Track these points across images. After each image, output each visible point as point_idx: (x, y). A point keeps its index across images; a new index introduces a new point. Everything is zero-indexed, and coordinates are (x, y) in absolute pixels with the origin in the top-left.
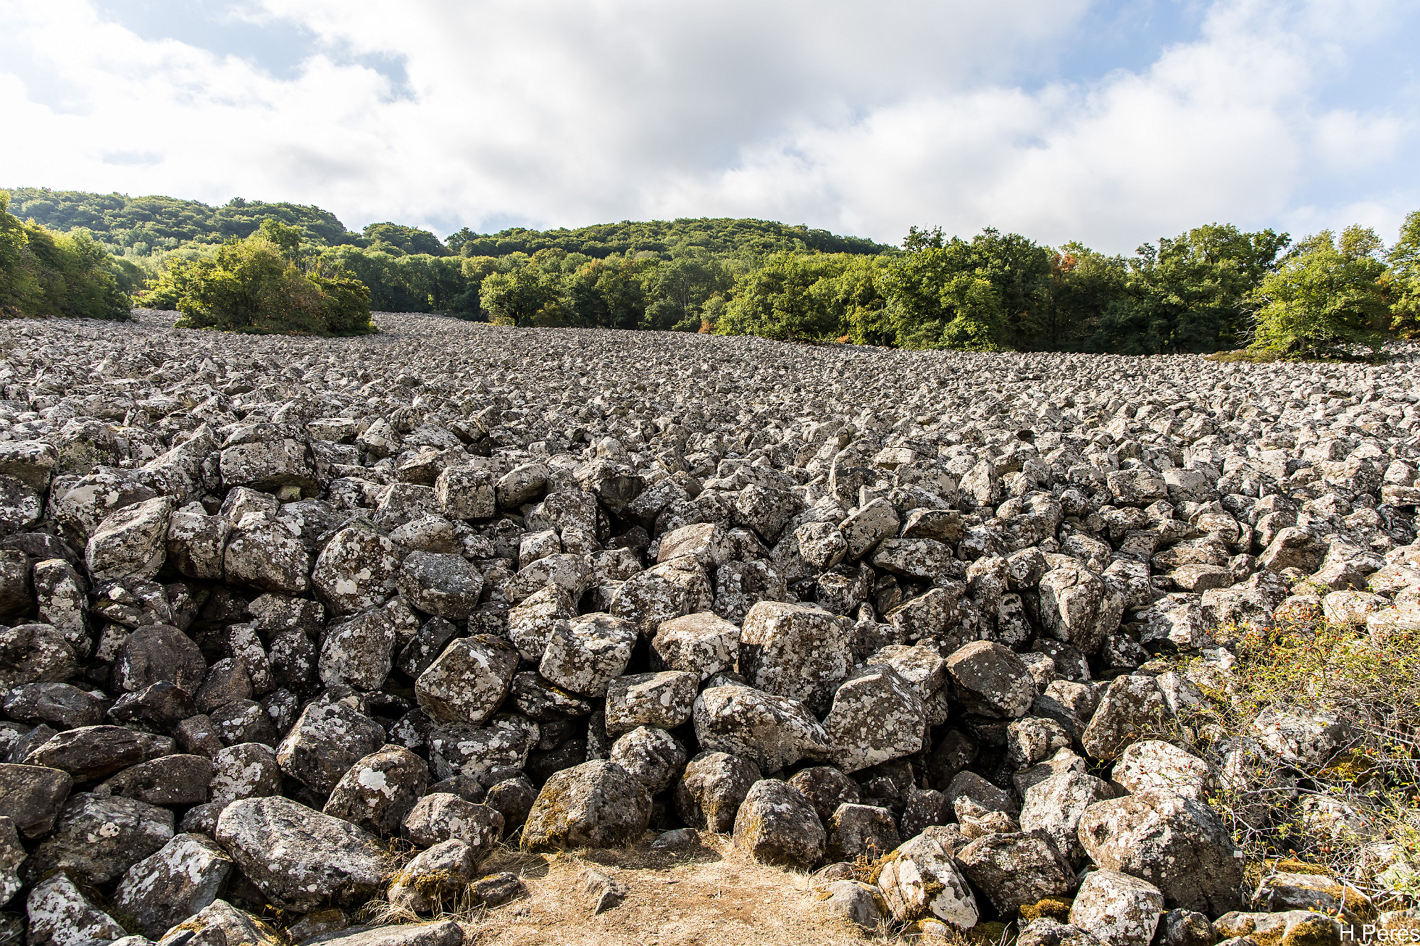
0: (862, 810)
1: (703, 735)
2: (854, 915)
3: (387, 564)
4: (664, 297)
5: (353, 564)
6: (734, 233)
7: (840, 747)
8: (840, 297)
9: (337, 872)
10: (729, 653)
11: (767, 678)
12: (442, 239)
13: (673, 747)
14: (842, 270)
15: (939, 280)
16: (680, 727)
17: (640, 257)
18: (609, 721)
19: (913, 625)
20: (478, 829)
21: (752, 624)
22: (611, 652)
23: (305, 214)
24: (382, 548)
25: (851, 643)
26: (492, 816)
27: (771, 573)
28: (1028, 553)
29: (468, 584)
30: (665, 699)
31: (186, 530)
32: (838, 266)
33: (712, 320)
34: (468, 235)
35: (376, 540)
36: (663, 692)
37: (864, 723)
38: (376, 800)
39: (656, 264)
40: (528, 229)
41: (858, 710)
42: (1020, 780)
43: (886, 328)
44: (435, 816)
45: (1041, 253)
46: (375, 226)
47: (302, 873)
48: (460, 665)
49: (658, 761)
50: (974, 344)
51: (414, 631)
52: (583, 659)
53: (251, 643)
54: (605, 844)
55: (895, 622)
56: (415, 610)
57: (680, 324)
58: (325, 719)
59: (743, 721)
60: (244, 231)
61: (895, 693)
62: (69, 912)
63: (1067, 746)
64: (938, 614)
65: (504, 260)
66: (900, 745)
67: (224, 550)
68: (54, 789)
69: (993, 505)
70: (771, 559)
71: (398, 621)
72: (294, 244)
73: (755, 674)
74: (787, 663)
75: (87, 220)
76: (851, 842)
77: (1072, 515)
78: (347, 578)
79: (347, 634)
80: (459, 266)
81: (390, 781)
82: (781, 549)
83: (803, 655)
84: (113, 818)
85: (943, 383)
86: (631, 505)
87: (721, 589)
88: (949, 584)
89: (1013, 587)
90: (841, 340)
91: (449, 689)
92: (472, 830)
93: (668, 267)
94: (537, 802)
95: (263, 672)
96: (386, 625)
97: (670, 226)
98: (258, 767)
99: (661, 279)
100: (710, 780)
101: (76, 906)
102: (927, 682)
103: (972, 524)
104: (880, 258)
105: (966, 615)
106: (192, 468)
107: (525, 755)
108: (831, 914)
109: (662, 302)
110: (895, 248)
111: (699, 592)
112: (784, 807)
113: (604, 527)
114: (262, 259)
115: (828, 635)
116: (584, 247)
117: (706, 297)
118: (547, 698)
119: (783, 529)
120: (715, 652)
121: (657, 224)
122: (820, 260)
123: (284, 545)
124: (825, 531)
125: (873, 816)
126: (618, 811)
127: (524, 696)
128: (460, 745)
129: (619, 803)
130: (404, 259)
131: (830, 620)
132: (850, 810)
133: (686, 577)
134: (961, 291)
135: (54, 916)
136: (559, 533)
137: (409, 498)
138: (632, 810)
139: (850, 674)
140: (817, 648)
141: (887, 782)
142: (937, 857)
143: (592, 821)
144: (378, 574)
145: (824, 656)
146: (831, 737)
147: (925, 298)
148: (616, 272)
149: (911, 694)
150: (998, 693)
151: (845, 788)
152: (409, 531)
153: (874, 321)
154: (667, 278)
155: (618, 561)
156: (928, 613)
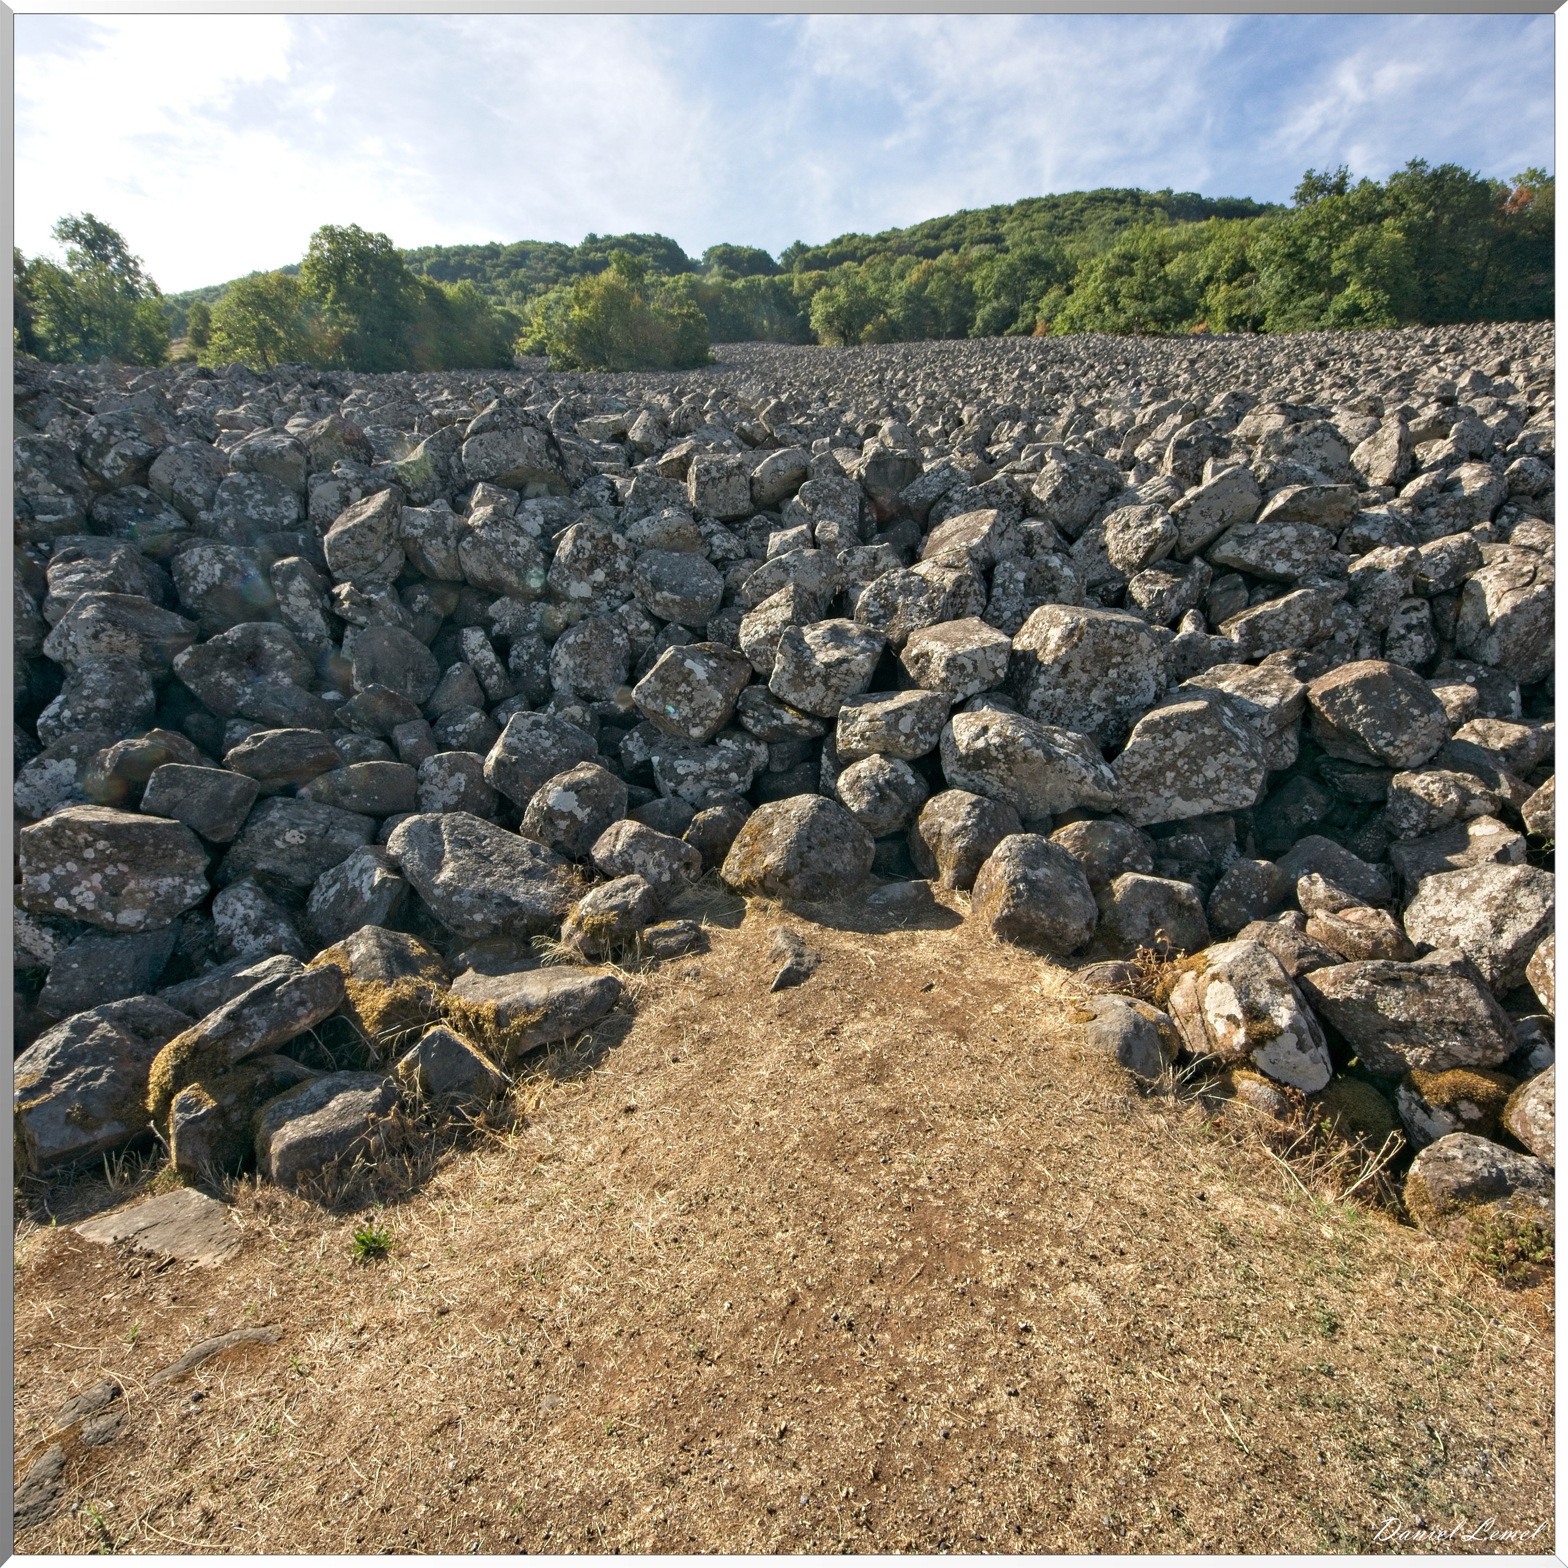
0: (1154, 885)
1: (949, 769)
2: (1126, 1055)
3: (621, 564)
4: (997, 297)
5: (586, 564)
6: (1082, 210)
7: (1133, 795)
8: (1202, 275)
9: (508, 901)
10: (994, 670)
11: (1043, 703)
12: (776, 257)
13: (911, 781)
14: (1209, 240)
15: (1335, 237)
16: (924, 757)
17: (975, 252)
18: (840, 747)
19: (1260, 639)
20: (667, 865)
21: (1031, 635)
22: (845, 666)
23: (650, 244)
24: (616, 547)
25: (1166, 660)
26: (683, 851)
27: (1067, 571)
28: (1453, 541)
29: (706, 587)
30: (905, 724)
31: (415, 527)
32: (1206, 235)
33: (1049, 320)
34: (800, 248)
35: (608, 537)
36: (902, 715)
37: (1172, 766)
38: (567, 822)
39: (991, 258)
40: (859, 233)
41: (1166, 749)
42: (1404, 856)
43: (1256, 310)
44: (619, 847)
45: (1484, 188)
46: (712, 250)
47: (467, 901)
48: (675, 677)
49: (890, 798)
50: (1366, 321)
51: (650, 638)
52: (813, 672)
53: (482, 647)
54: (808, 895)
55: (1233, 633)
56: (649, 616)
57: (1013, 327)
58: (530, 730)
59: (1001, 756)
60: (597, 267)
61: (1225, 729)
62: (245, 918)
63: (1491, 814)
64: (1302, 624)
65: (835, 272)
66: (1222, 798)
67: (456, 548)
68: (232, 793)
69: (1396, 483)
70: (1071, 557)
71: (630, 628)
72: (640, 276)
73: (1028, 697)
74: (1072, 684)
75: (474, 272)
76: (1134, 925)
77: (1522, 493)
78: (580, 580)
79: (571, 640)
80: (791, 284)
81: (582, 803)
82: (1085, 544)
83: (1096, 673)
84: (298, 825)
85: (1321, 365)
86: (902, 495)
87: (997, 592)
88: (1322, 584)
89: (1420, 590)
90: (1198, 329)
91: (665, 702)
92: (659, 864)
93: (1003, 262)
94: (739, 838)
95: (495, 677)
96: (616, 631)
97: (1010, 210)
98: (462, 778)
99: (996, 276)
100: (950, 826)
101: (252, 914)
102: (1276, 713)
103: (1367, 504)
104: (1259, 221)
105: (1340, 625)
106: (441, 464)
107: (749, 778)
108: (1088, 1046)
109: (995, 304)
110: (1282, 206)
111: (967, 595)
112: (1041, 872)
113: (870, 522)
114: (612, 292)
115: (1134, 649)
116: (917, 248)
117: (1044, 292)
118: (774, 717)
119: (1090, 519)
120: (975, 668)
121: (996, 209)
122: (1185, 230)
123: (515, 544)
124: (1149, 516)
125: (1170, 896)
126: (828, 858)
127: (750, 713)
128: (676, 763)
129: (829, 849)
130: (740, 284)
131: (1139, 628)
132: (1139, 884)
133: (951, 576)
134: (1359, 254)
135: (234, 922)
136: (812, 529)
137: (653, 492)
138: (847, 857)
139: (1159, 701)
140: (1117, 665)
141: (1196, 841)
142: (1273, 983)
143: (792, 868)
144: (613, 575)
145: (1126, 676)
146: (1122, 781)
147: (1311, 267)
148: (948, 273)
149: (1248, 730)
150: (1387, 735)
151: (1134, 851)
152: (644, 528)
153: (1240, 303)
154: (1002, 274)
155: (875, 558)
156: (1286, 622)
